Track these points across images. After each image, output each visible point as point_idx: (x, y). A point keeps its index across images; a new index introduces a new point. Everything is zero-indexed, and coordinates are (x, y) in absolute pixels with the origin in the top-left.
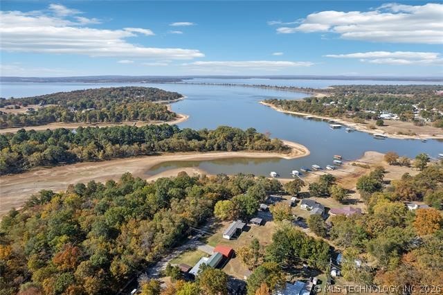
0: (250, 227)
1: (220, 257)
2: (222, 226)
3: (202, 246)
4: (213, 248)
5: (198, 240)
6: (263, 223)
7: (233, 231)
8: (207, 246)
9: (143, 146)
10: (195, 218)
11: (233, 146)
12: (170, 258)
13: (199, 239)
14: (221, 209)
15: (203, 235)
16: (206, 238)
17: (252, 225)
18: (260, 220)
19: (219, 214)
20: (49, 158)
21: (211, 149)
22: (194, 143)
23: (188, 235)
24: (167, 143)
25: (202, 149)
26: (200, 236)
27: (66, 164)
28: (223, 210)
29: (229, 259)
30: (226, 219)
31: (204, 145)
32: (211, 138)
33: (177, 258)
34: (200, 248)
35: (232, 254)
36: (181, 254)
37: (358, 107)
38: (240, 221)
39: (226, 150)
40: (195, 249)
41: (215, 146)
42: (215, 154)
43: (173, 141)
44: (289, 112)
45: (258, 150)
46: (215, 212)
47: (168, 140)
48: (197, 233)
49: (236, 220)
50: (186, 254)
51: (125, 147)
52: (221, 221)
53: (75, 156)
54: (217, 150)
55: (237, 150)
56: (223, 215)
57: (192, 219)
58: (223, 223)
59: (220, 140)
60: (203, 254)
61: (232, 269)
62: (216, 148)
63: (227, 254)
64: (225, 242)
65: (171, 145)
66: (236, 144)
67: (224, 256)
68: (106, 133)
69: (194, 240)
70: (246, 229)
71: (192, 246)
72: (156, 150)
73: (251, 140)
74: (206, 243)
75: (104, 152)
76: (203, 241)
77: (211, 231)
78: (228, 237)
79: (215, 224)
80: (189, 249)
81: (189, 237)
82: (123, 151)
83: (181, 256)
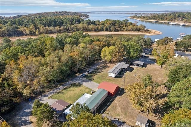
0: (133, 69)
1: (104, 94)
2: (107, 67)
3: (88, 83)
4: (98, 84)
5: (84, 77)
6: (144, 66)
7: (118, 70)
8: (93, 82)
9: (62, 28)
10: (84, 58)
11: (115, 29)
12: (52, 93)
13: (86, 76)
14: (107, 52)
15: (90, 73)
16: (92, 76)
17: (135, 67)
18: (142, 63)
19: (105, 56)
20: (6, 32)
21: (102, 30)
22: (91, 26)
23: (75, 73)
24: (76, 27)
25: (96, 30)
26: (86, 73)
27: (16, 36)
28: (109, 53)
29: (115, 97)
30: (111, 62)
31: (98, 28)
32: (102, 24)
33: (59, 92)
34: (85, 84)
35: (119, 92)
36: (65, 89)
37: (184, 16)
38: (124, 63)
39: (111, 31)
40: (80, 85)
41: (104, 29)
42: (104, 33)
43: (79, 25)
44: (144, 20)
45: (130, 31)
46: (102, 55)
47: (76, 25)
48: (85, 71)
49: (120, 62)
50: (70, 89)
51: (52, 28)
52: (107, 64)
53: (22, 32)
54: (105, 31)
55: (117, 31)
56: (108, 58)
57: (80, 59)
58: (108, 65)
59: (107, 25)
60: (87, 90)
61: (119, 110)
62: (105, 30)
63: (112, 91)
64: (110, 79)
65: (78, 28)
66: (117, 27)
67: (109, 93)
68: (41, 21)
69: (81, 77)
70: (130, 69)
71: (77, 82)
72: (69, 31)
73: (126, 26)
74: (91, 80)
75: (39, 31)
76: (89, 78)
77: (97, 71)
78: (113, 75)
79: (101, 65)
80: (75, 85)
81: (77, 75)
82: (50, 30)
83: (64, 91)
